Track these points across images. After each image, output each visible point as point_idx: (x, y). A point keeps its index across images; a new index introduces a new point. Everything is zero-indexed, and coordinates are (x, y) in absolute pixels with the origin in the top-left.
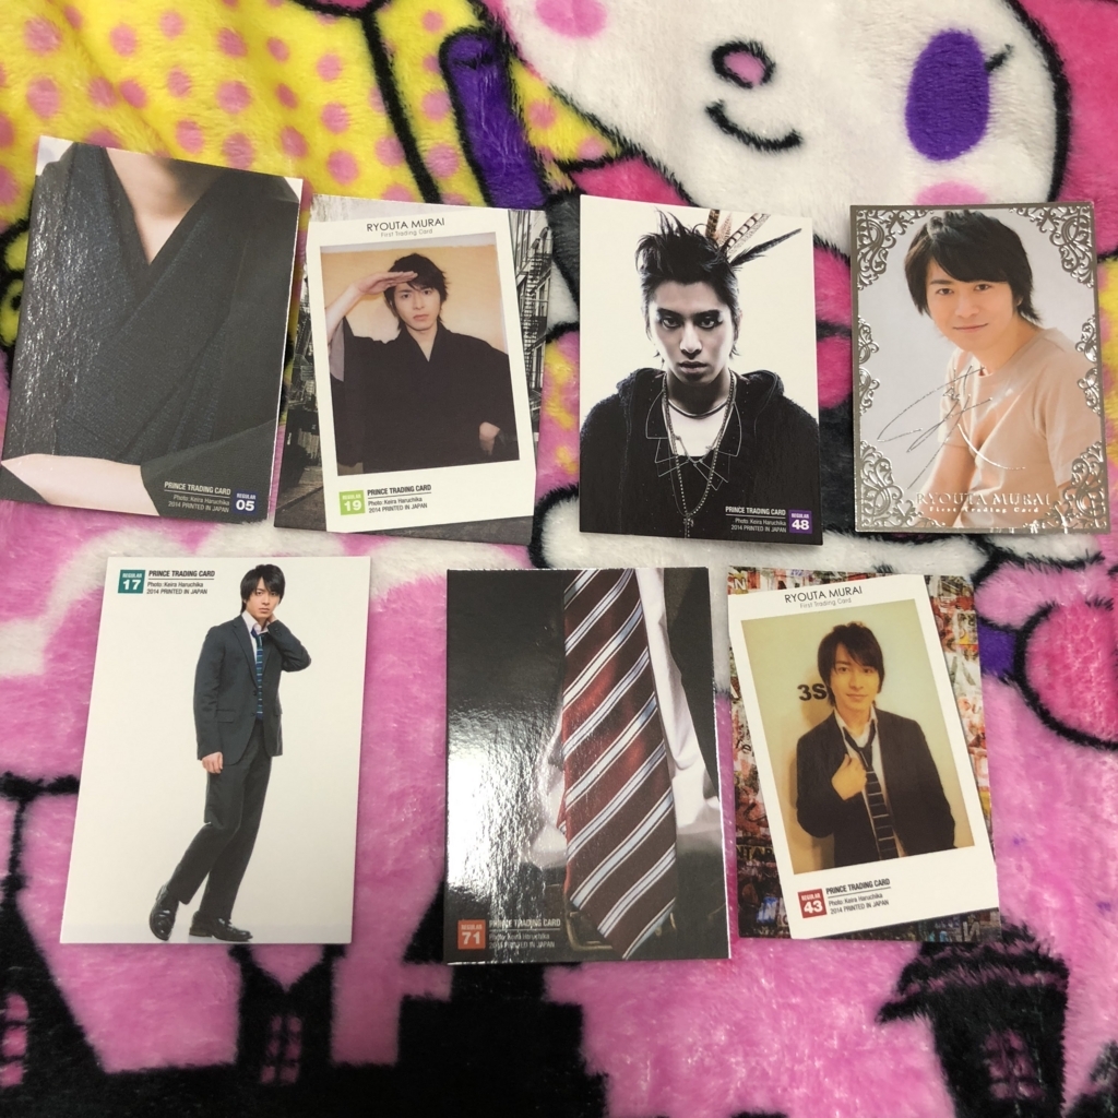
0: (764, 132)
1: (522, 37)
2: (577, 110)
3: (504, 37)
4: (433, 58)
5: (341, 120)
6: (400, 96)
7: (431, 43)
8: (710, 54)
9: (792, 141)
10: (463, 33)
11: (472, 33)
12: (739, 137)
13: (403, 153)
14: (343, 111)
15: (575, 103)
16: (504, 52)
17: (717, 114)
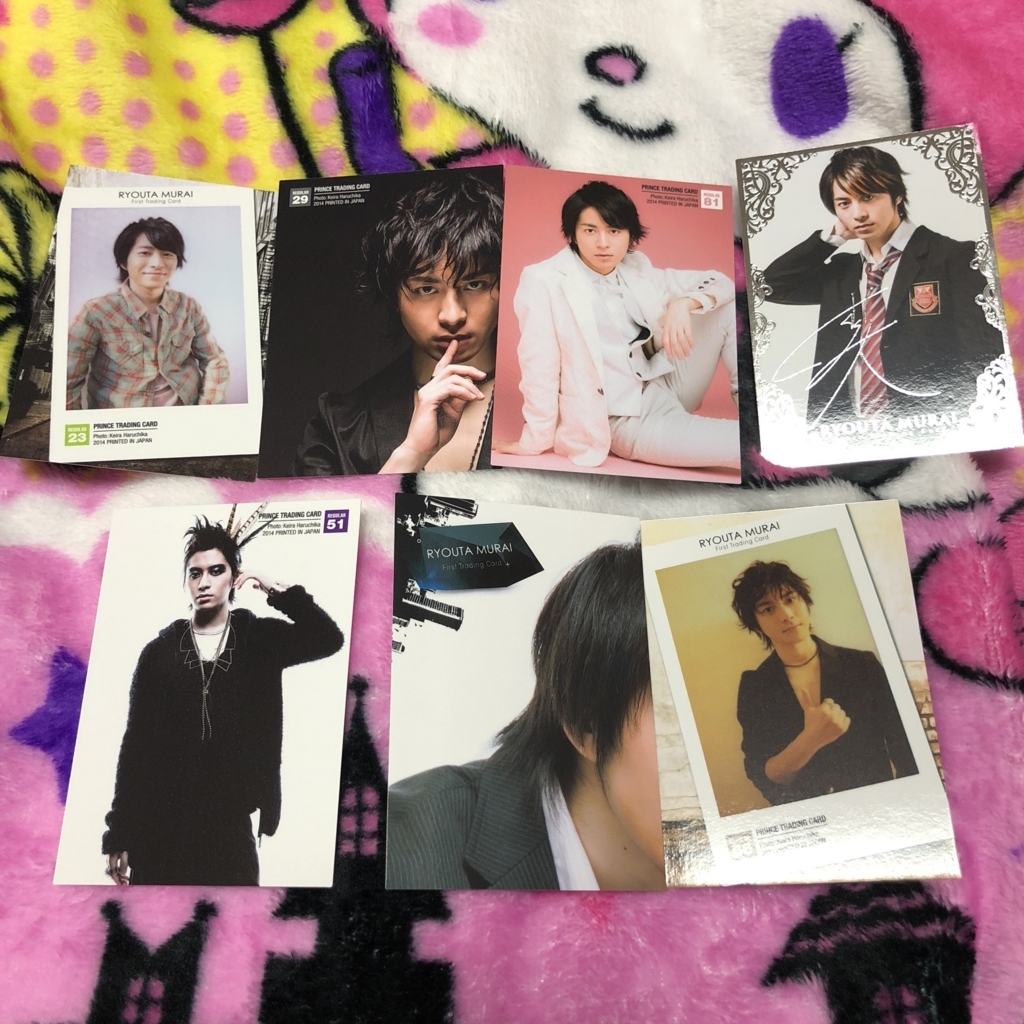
0: (637, 122)
1: (404, 45)
2: (455, 106)
3: (388, 45)
4: (323, 70)
5: (240, 128)
6: (291, 104)
7: (323, 58)
8: (584, 59)
9: (665, 130)
10: (353, 47)
11: (359, 46)
12: (612, 128)
13: (296, 154)
14: (242, 120)
15: (454, 99)
16: (386, 60)
17: (591, 110)
